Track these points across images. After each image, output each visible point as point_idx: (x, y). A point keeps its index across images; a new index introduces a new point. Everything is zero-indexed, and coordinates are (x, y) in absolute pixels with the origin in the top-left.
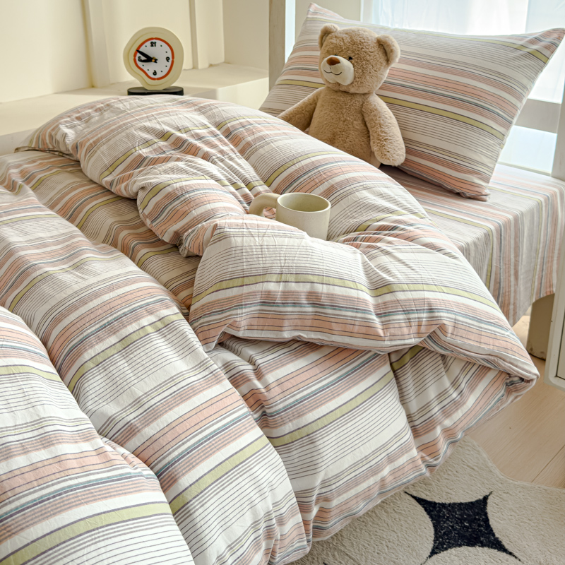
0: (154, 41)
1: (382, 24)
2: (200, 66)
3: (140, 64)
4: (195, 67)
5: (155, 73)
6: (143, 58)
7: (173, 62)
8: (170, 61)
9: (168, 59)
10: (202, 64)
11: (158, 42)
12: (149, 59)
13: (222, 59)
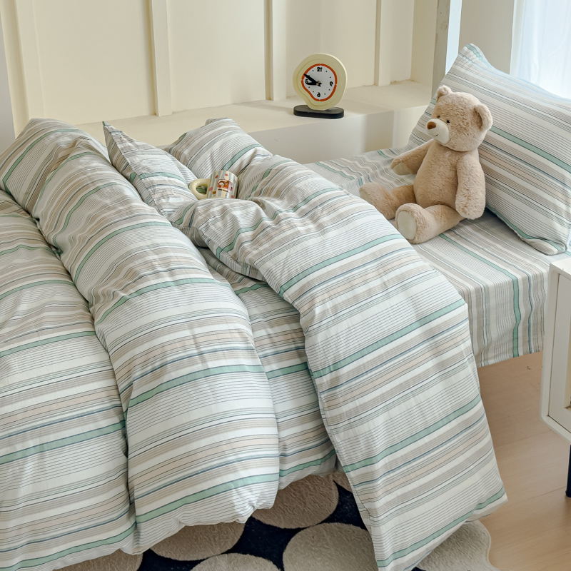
0: (320, 67)
2: (381, 83)
3: (307, 86)
4: (376, 84)
5: (319, 95)
6: (309, 81)
7: (335, 86)
9: (331, 83)
11: (324, 68)
12: (314, 82)
13: (408, 77)
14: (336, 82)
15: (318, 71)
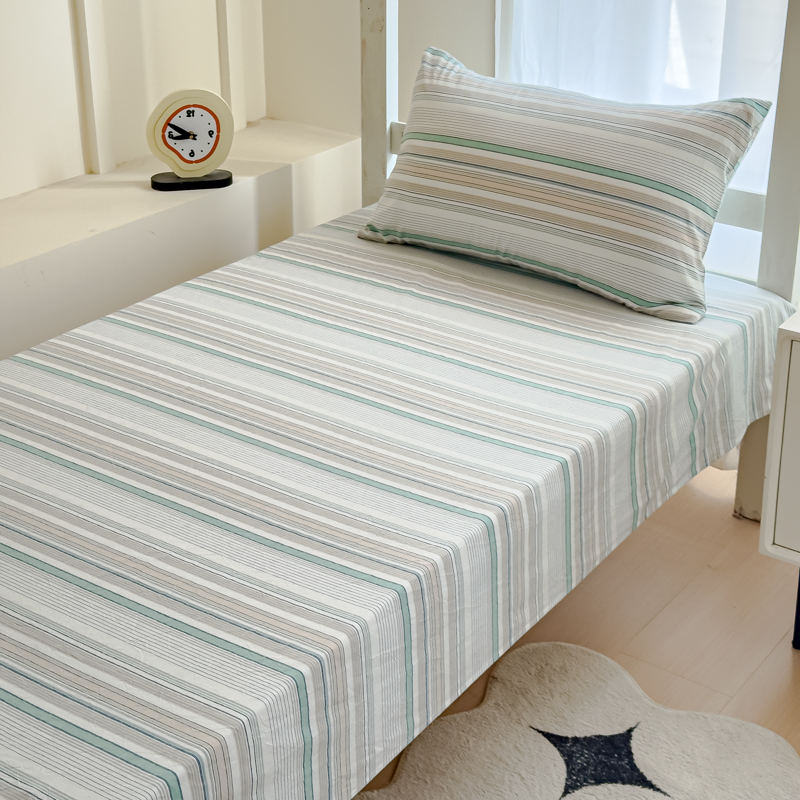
0: (191, 109)
3: (171, 142)
5: (192, 154)
6: (176, 134)
9: (211, 133)
11: (197, 111)
12: (185, 135)
13: (264, 114)
14: (218, 131)
15: (189, 116)
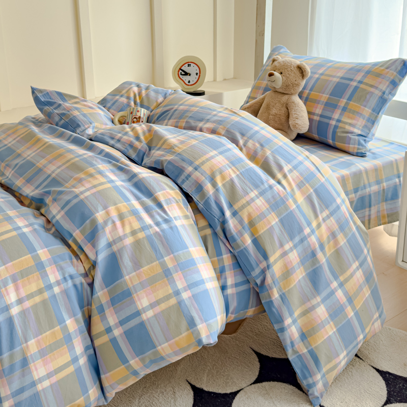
0: (190, 64)
1: (321, 56)
2: (218, 80)
3: (181, 76)
4: (215, 80)
5: (189, 82)
6: (183, 73)
7: (200, 76)
8: (198, 75)
9: (197, 74)
10: (219, 78)
11: (192, 64)
12: (186, 74)
13: (232, 77)
14: (200, 73)
15: (188, 66)
